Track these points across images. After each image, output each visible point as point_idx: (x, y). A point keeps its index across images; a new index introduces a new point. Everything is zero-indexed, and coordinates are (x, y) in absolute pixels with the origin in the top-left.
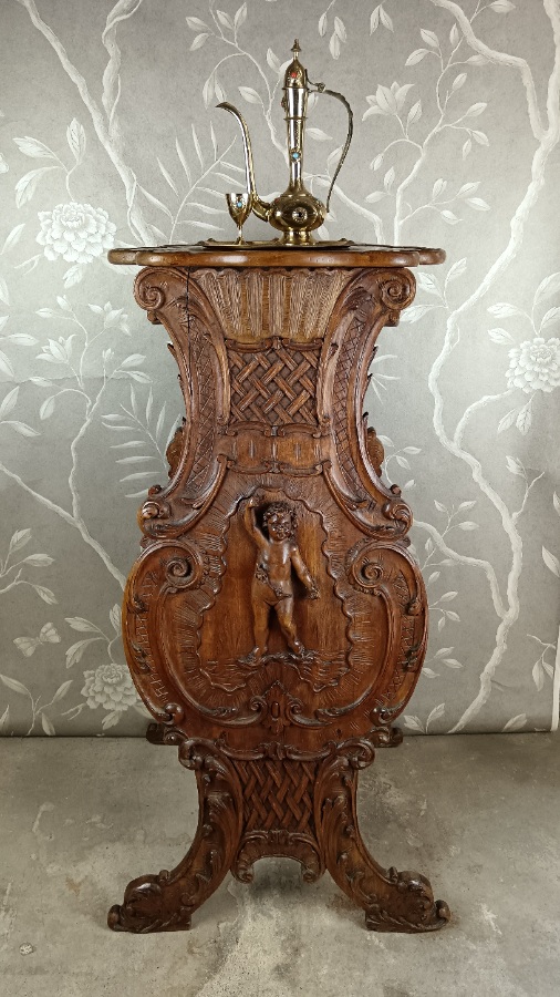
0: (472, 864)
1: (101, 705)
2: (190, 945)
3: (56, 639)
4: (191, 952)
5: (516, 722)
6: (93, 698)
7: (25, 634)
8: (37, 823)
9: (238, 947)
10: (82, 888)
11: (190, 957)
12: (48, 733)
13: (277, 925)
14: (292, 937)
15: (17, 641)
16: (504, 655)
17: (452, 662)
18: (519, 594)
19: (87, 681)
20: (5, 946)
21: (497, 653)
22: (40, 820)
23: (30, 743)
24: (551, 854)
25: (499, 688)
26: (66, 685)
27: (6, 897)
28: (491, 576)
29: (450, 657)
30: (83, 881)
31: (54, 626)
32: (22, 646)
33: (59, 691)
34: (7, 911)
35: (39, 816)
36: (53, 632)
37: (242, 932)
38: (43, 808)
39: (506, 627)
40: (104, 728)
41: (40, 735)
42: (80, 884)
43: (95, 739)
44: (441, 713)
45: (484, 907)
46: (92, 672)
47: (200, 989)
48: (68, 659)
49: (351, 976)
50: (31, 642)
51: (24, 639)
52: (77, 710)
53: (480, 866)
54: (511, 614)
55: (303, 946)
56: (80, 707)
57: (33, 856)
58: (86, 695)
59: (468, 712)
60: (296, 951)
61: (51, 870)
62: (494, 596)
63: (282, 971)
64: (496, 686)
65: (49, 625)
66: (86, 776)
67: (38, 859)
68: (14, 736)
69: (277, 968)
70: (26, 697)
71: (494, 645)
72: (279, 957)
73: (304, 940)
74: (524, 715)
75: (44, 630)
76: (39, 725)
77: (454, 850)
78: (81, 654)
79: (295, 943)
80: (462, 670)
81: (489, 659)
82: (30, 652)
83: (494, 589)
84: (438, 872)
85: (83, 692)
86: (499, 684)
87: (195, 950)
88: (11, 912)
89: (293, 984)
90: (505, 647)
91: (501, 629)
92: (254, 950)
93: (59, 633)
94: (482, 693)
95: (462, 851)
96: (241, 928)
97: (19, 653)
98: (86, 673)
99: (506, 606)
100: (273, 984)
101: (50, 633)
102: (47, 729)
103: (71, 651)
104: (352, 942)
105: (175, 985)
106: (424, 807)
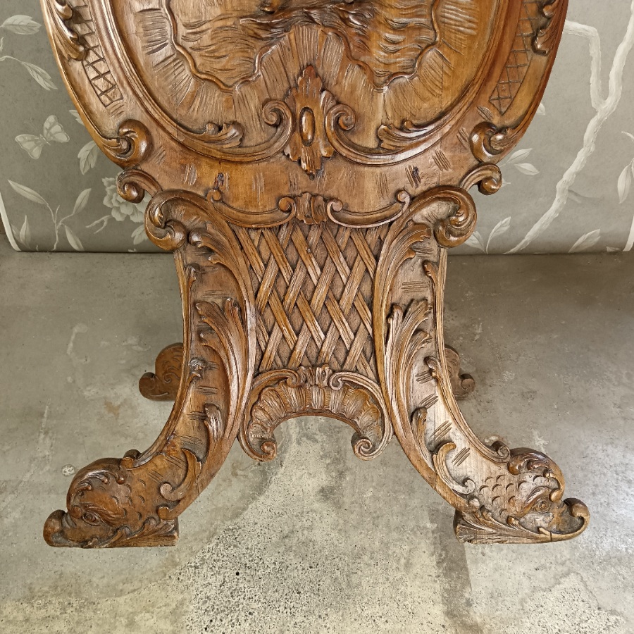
0: (525, 390)
1: (128, 217)
2: (234, 468)
3: (63, 138)
4: (235, 475)
5: (588, 238)
6: (118, 209)
7: (26, 130)
8: (71, 345)
9: (282, 470)
10: (121, 410)
11: (234, 480)
12: (76, 247)
13: (322, 447)
14: (337, 461)
15: (18, 138)
16: (590, 158)
17: (528, 168)
18: (624, 77)
19: (108, 189)
20: (48, 468)
21: (581, 156)
22: (74, 343)
23: (59, 260)
24: (610, 380)
25: (576, 199)
26: (84, 195)
27: (44, 420)
28: (595, 51)
29: (526, 160)
30: (122, 404)
31: (59, 120)
32: (26, 146)
33: (78, 201)
34: (46, 433)
35: (73, 337)
36: (57, 128)
37: (287, 456)
38: (76, 330)
39: (599, 121)
40: (136, 242)
41: (66, 250)
42: (119, 406)
43: (127, 255)
44: (505, 229)
45: (535, 433)
46: (111, 179)
47: (244, 509)
48: (82, 164)
49: (396, 498)
50: (36, 141)
51: (27, 137)
52: (102, 222)
53: (535, 392)
54: (610, 103)
55: (347, 469)
56: (105, 218)
57: (70, 379)
58: (109, 206)
59: (536, 227)
60: (341, 474)
61: (90, 393)
62: (593, 79)
63: (326, 493)
64: (573, 197)
65: (51, 119)
66: (119, 296)
67: (74, 382)
68: (40, 251)
69: (322, 490)
70: (44, 207)
71: (580, 145)
72: (323, 479)
73: (350, 464)
74: (598, 231)
75: (47, 125)
76: (64, 237)
77: (508, 376)
78: (95, 157)
79: (340, 467)
80: (537, 177)
81: (570, 164)
82: (36, 153)
83: (594, 70)
84: (490, 398)
85: (106, 202)
86: (576, 194)
87: (239, 472)
88: (50, 434)
89: (338, 506)
90: (592, 149)
91: (592, 124)
92: (299, 474)
93: (66, 129)
94: (555, 205)
95: (516, 379)
96: (285, 451)
97: (24, 154)
98: (105, 181)
99: (605, 93)
100: (316, 505)
101: (54, 130)
102: (73, 242)
103: (83, 153)
104: (397, 466)
105: (220, 505)
106: (479, 331)
